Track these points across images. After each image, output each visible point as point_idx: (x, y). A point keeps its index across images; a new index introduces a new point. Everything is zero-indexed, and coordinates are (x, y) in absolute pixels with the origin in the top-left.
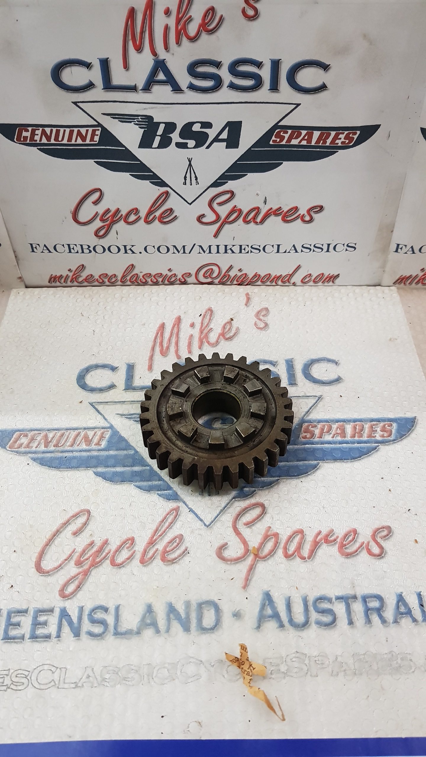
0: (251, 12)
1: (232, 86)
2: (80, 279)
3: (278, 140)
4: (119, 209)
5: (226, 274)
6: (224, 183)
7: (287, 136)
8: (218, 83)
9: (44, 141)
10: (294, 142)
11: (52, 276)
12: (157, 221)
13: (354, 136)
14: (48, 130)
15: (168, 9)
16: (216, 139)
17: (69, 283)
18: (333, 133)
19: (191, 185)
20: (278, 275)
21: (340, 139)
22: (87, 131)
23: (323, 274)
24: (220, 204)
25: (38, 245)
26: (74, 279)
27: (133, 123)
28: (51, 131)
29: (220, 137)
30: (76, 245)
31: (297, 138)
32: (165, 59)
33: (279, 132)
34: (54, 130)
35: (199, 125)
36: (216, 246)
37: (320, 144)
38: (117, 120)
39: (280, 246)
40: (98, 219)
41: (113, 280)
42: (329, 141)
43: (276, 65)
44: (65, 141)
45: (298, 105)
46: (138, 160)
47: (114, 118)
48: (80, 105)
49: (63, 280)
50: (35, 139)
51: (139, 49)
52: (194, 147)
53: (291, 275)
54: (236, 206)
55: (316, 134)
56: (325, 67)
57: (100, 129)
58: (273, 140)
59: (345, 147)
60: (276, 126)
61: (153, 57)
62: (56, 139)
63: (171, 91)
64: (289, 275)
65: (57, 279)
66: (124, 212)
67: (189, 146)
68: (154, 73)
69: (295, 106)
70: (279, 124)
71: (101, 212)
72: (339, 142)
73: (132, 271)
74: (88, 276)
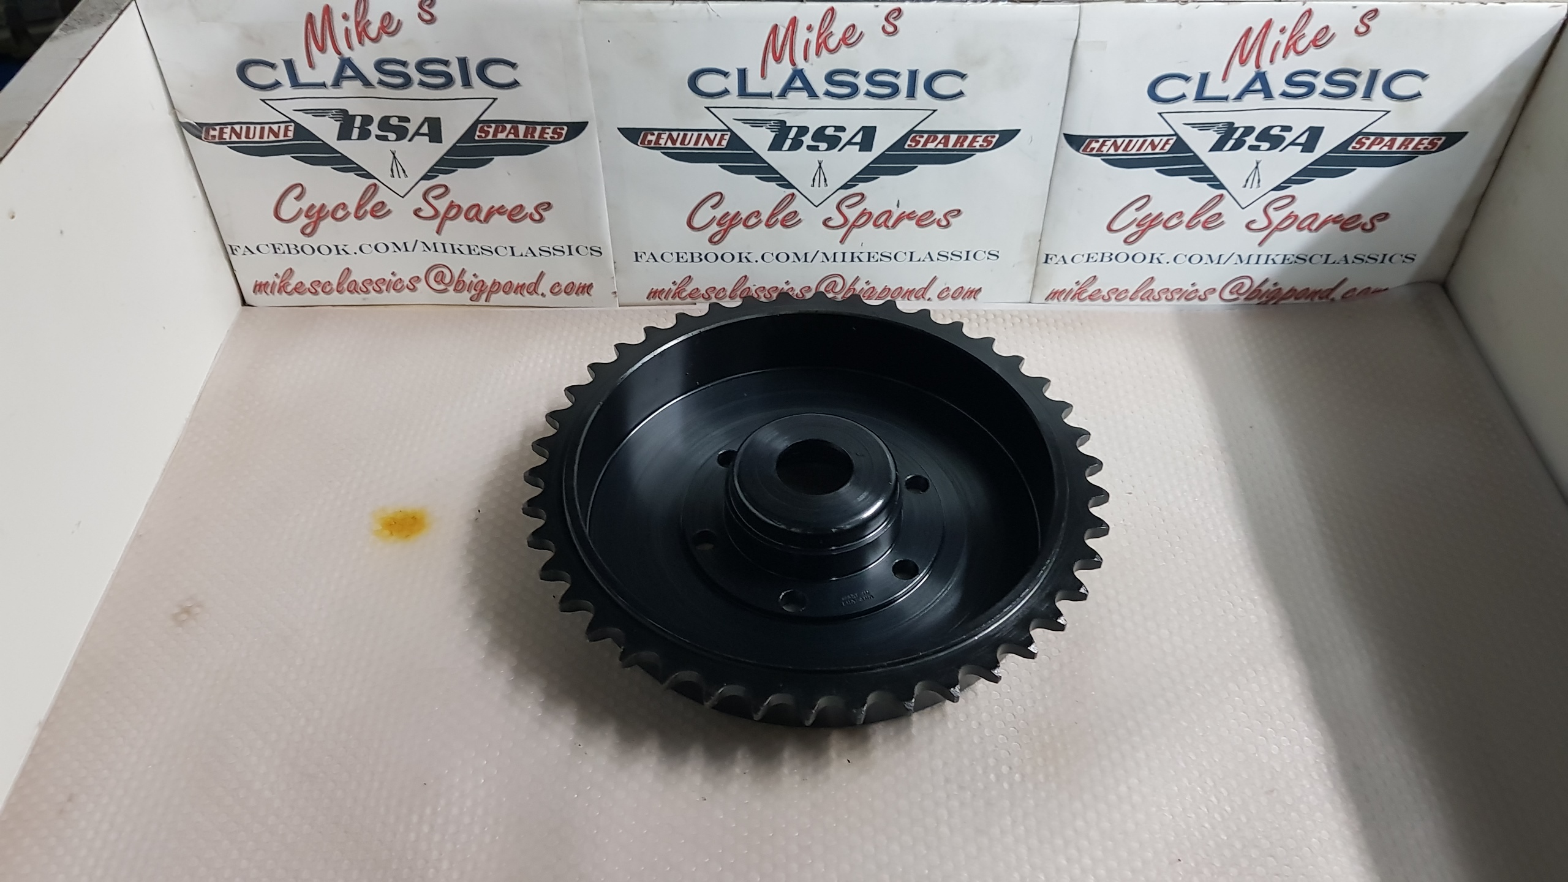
0: (890, 29)
1: (869, 94)
2: (684, 294)
3: (913, 144)
4: (739, 212)
5: (851, 287)
6: (855, 185)
7: (923, 140)
8: (855, 90)
9: (669, 144)
10: (930, 146)
11: (653, 290)
12: (779, 225)
13: (992, 139)
14: (675, 134)
15: (811, 25)
16: (849, 143)
17: (670, 298)
18: (971, 137)
19: (819, 187)
20: (911, 289)
21: (978, 142)
22: (716, 135)
23: (962, 287)
24: (848, 207)
25: (645, 253)
26: (677, 294)
27: (764, 128)
28: (679, 134)
29: (854, 141)
30: (686, 253)
31: (932, 142)
32: (802, 69)
33: (916, 136)
34: (682, 133)
35: (833, 129)
36: (842, 254)
37: (958, 147)
38: (748, 125)
39: (914, 254)
40: (714, 224)
41: (721, 296)
42: (966, 145)
43: (913, 74)
44: (691, 145)
45: (935, 111)
46: (765, 162)
47: (744, 123)
48: (713, 110)
49: (664, 295)
50: (660, 142)
51: (778, 59)
52: (826, 150)
53: (925, 289)
54: (865, 209)
55: (953, 138)
56: (963, 76)
57: (729, 133)
58: (909, 145)
59: (982, 150)
60: (912, 131)
61: (790, 67)
62: (682, 143)
63: (809, 96)
64: (923, 289)
65: (658, 293)
66: (744, 216)
67: (820, 148)
68: (792, 80)
69: (931, 112)
70: (916, 129)
71: (718, 217)
72: (977, 145)
73: (744, 284)
74: (694, 289)
